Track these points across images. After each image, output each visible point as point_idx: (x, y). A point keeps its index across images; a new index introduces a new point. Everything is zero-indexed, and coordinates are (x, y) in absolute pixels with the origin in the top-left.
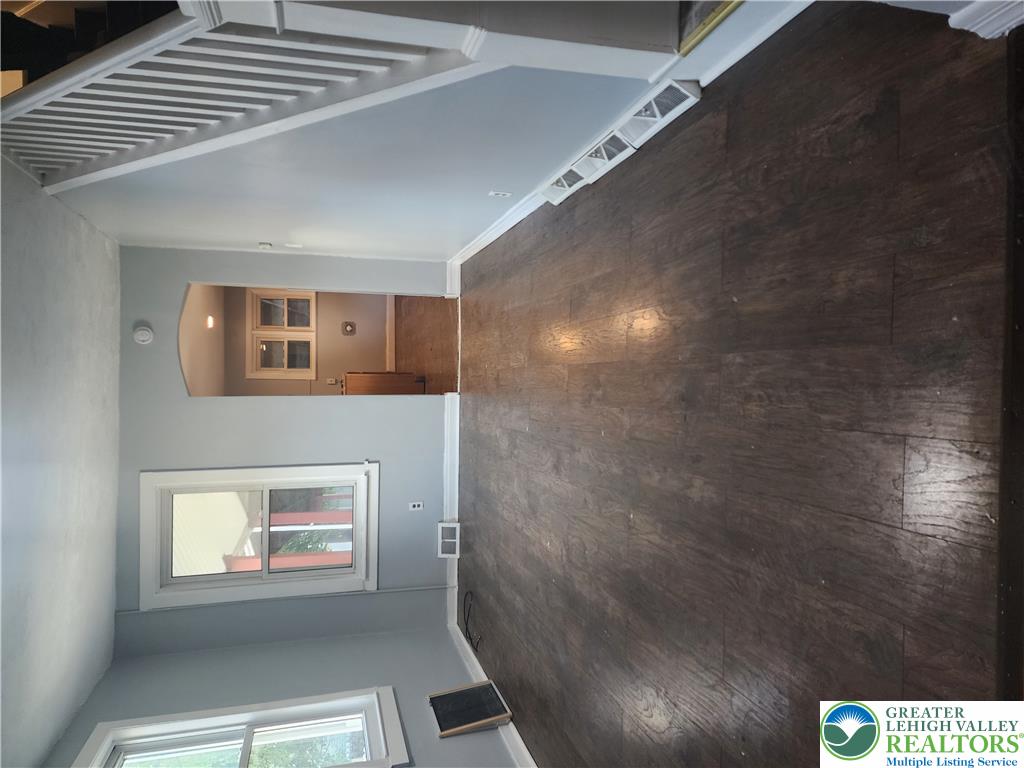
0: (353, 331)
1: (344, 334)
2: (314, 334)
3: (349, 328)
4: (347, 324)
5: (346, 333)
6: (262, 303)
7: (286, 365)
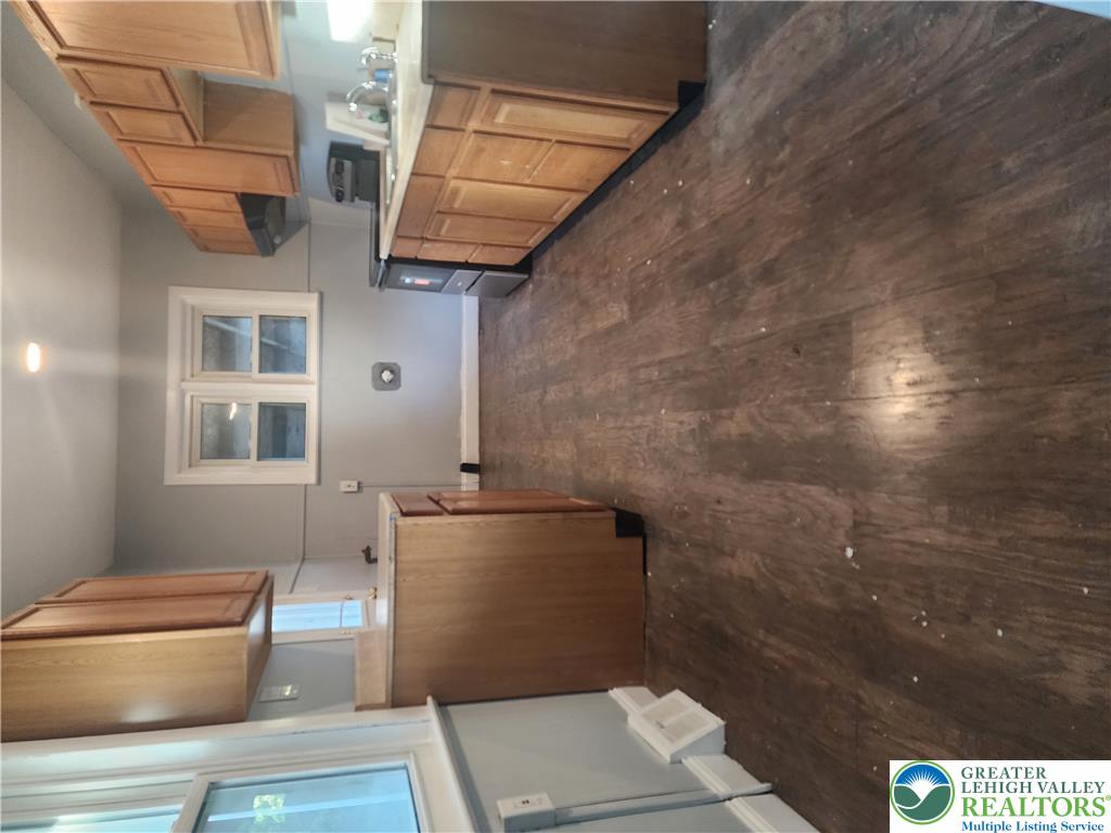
0: (395, 383)
1: (377, 388)
2: (314, 388)
3: (387, 376)
4: (383, 367)
5: (380, 385)
6: (205, 324)
7: (254, 454)
